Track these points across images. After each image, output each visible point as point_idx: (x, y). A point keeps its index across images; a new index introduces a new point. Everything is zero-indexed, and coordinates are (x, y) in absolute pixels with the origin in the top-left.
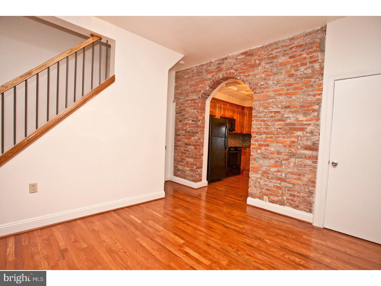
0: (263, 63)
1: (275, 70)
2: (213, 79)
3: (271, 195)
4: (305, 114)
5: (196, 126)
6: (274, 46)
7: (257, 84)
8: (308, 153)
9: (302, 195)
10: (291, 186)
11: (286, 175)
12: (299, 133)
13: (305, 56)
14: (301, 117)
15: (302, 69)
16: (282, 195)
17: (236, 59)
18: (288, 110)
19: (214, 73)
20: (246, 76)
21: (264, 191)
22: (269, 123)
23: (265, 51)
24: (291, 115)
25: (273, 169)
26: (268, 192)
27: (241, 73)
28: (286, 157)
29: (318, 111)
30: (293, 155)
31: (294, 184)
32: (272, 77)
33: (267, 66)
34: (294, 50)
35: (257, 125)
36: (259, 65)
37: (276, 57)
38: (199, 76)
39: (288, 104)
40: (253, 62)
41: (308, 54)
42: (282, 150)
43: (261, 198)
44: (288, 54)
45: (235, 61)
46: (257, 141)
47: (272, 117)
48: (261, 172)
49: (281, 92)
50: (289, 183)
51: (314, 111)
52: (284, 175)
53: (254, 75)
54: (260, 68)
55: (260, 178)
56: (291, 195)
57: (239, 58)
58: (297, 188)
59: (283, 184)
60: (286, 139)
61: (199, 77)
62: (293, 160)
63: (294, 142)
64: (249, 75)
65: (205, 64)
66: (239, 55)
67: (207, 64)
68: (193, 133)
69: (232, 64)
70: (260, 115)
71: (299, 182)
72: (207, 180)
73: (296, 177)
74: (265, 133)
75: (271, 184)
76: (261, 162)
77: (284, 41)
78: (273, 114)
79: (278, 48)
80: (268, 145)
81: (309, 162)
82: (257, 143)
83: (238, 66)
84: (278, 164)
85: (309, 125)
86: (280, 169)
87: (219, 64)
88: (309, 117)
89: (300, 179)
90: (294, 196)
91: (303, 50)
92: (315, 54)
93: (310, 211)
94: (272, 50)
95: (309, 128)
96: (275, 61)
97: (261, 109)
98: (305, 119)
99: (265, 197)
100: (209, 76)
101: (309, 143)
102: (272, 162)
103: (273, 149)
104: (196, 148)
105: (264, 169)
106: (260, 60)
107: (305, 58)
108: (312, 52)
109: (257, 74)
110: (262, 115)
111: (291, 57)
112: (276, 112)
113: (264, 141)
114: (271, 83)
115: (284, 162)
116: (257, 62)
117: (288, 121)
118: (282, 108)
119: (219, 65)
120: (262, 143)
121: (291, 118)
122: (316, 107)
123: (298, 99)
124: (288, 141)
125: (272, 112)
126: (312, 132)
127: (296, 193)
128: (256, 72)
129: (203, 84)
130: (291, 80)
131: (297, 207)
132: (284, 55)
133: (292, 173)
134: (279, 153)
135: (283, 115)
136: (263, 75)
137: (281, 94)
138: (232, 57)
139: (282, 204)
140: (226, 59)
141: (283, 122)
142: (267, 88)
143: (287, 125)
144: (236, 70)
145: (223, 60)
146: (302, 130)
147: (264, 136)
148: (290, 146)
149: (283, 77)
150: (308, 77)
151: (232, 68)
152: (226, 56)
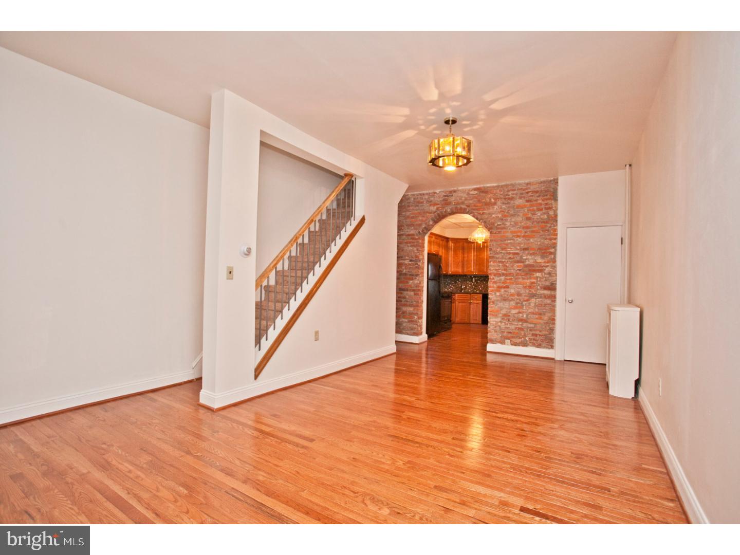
0: (499, 203)
1: (512, 212)
2: (439, 212)
3: (513, 337)
4: (542, 257)
5: (416, 267)
6: (510, 188)
7: (493, 224)
8: (546, 292)
9: (543, 333)
10: (532, 325)
11: (527, 315)
12: (538, 274)
13: (540, 201)
14: (539, 260)
15: (539, 213)
16: (525, 336)
17: (468, 194)
18: (527, 252)
19: (438, 206)
20: (480, 214)
21: (505, 334)
22: (507, 265)
23: (500, 191)
24: (529, 257)
25: (514, 311)
26: (510, 335)
27: (474, 209)
28: (526, 298)
29: (554, 254)
30: (533, 296)
31: (535, 324)
32: (509, 218)
33: (504, 206)
34: (530, 194)
35: (494, 266)
36: (495, 204)
37: (512, 199)
38: (418, 206)
39: (526, 246)
40: (488, 200)
41: (543, 201)
42: (522, 291)
43: (502, 342)
44: (524, 197)
45: (466, 196)
46: (495, 283)
47: (510, 258)
48: (501, 315)
49: (519, 234)
50: (530, 323)
51: (551, 253)
52: (525, 316)
53: (489, 214)
54: (496, 207)
55: (500, 322)
56: (533, 335)
57: (471, 193)
58: (538, 327)
59: (525, 325)
60: (526, 281)
61: (417, 208)
62: (533, 300)
63: (533, 283)
64: (483, 213)
65: (427, 194)
66: (472, 191)
67: (430, 193)
68: (413, 275)
69: (463, 199)
70: (497, 256)
71: (540, 321)
72: (427, 333)
73: (537, 316)
74: (503, 274)
75: (513, 327)
76: (501, 304)
77: (520, 184)
78: (511, 256)
79: (515, 190)
80: (507, 287)
81: (548, 301)
82: (495, 286)
83: (471, 202)
84: (519, 305)
85: (547, 266)
86: (521, 310)
87: (445, 196)
88: (546, 260)
89: (541, 318)
90: (536, 335)
91: (539, 196)
92: (549, 202)
93: (552, 347)
94: (509, 191)
95: (547, 270)
96: (512, 202)
97: (498, 250)
98: (543, 261)
99: (507, 341)
100: (433, 209)
101: (547, 284)
102: (513, 303)
103: (513, 291)
104: (415, 294)
105: (504, 312)
106: (495, 199)
107: (541, 204)
108: (547, 199)
109: (493, 214)
110: (500, 256)
111: (528, 201)
112: (514, 254)
113: (503, 283)
114: (508, 224)
115: (524, 303)
116: (493, 200)
117: (527, 262)
118: (521, 249)
119: (446, 198)
120: (501, 285)
121: (530, 260)
122: (552, 250)
123: (535, 242)
124: (528, 282)
125: (510, 253)
126: (549, 274)
127: (538, 332)
128: (491, 211)
129: (424, 217)
130: (529, 223)
131: (539, 346)
132: (520, 198)
133: (533, 313)
134: (519, 294)
135: (521, 257)
136: (500, 216)
137: (518, 236)
138: (463, 191)
139: (524, 344)
140: (455, 191)
141: (522, 264)
142: (504, 228)
143: (526, 266)
144: (468, 206)
145: (451, 192)
146: (541, 271)
147: (503, 278)
148: (530, 287)
149: (520, 219)
150: (544, 222)
151: (463, 203)
152: (455, 188)
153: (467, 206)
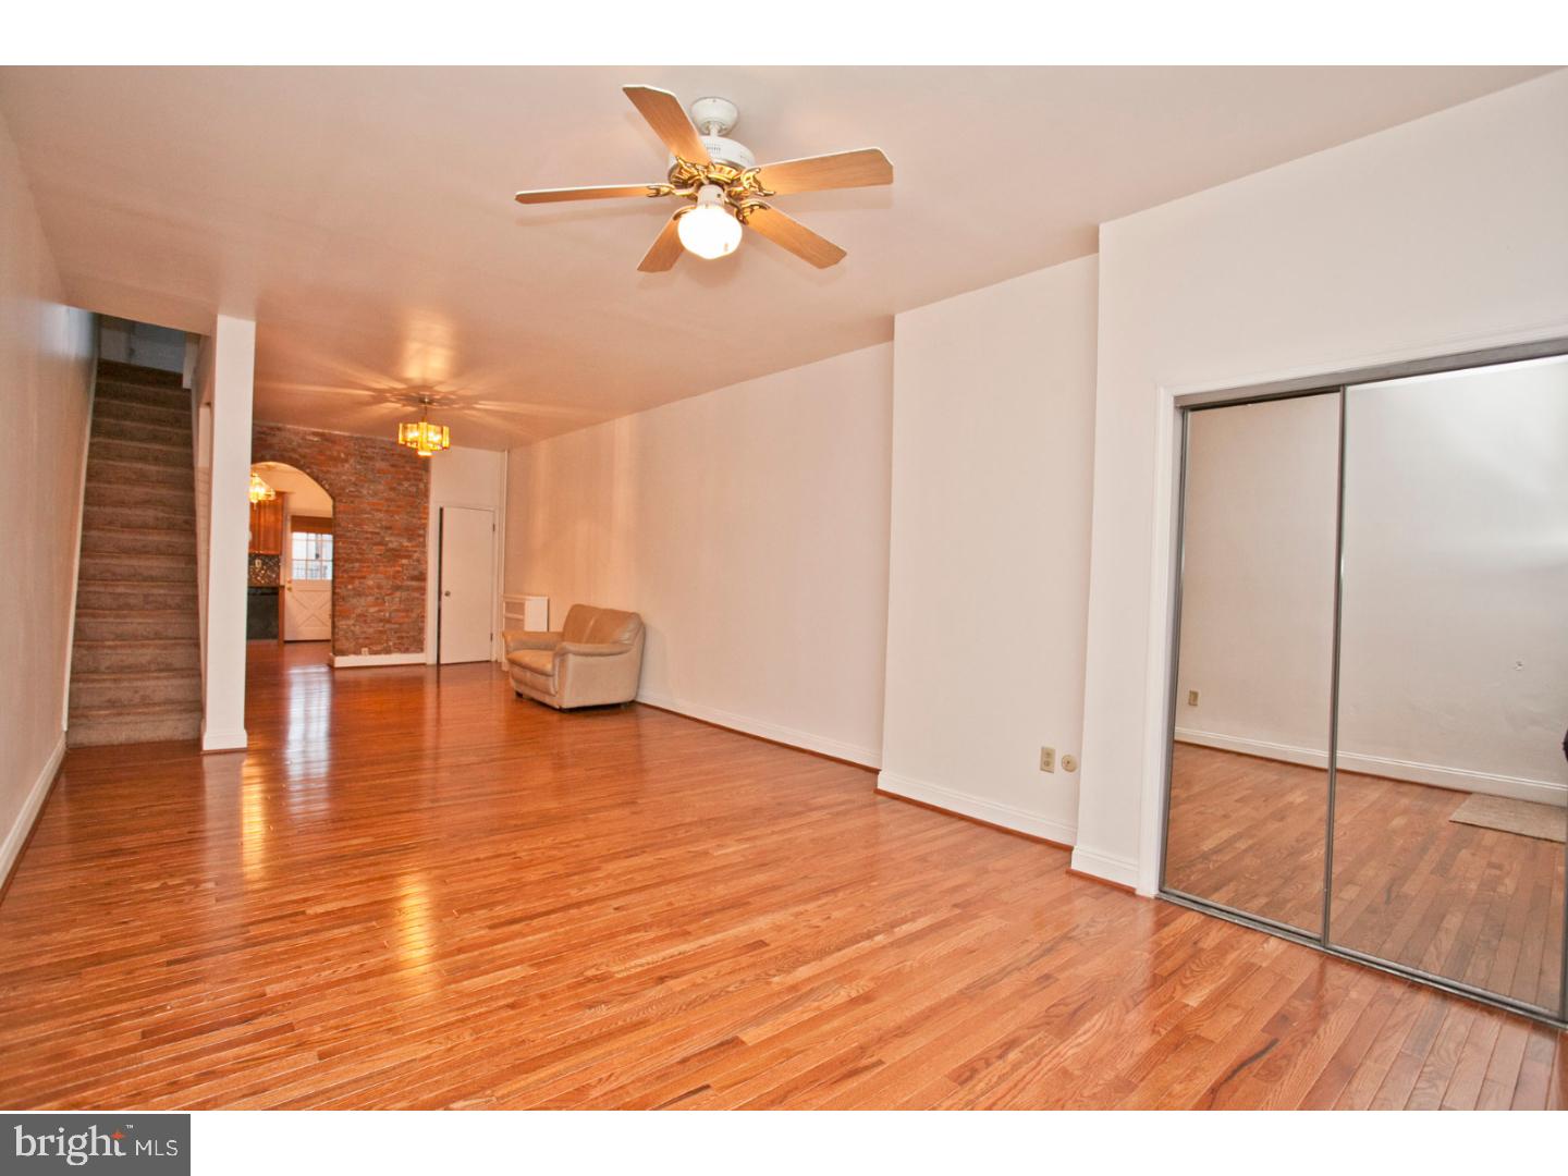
0: (352, 461)
1: (371, 476)
3: (371, 644)
4: (410, 540)
6: (369, 443)
7: (343, 489)
8: (414, 583)
9: (412, 634)
10: (397, 626)
11: (390, 614)
12: (404, 561)
13: (408, 469)
14: (406, 544)
15: (406, 484)
16: (387, 641)
17: (304, 439)
18: (390, 532)
20: (322, 471)
21: (361, 641)
22: (364, 547)
23: (355, 444)
24: (393, 539)
25: (372, 610)
26: (367, 642)
28: (389, 592)
29: (424, 536)
30: (398, 588)
31: (400, 624)
32: (366, 485)
33: (358, 467)
34: (395, 457)
35: (345, 548)
36: (346, 461)
37: (371, 458)
39: (388, 525)
40: (335, 454)
41: (412, 468)
42: (384, 582)
43: (357, 652)
44: (388, 460)
45: (301, 441)
46: (345, 571)
47: (367, 539)
48: (354, 615)
49: (380, 507)
50: (395, 623)
51: (420, 536)
52: (387, 615)
53: (337, 474)
54: (347, 466)
55: (354, 625)
56: (399, 638)
57: (311, 438)
58: (405, 627)
59: (388, 626)
60: (389, 569)
62: (398, 594)
63: (398, 572)
64: (328, 472)
66: (310, 435)
69: (295, 444)
70: (349, 534)
71: (406, 620)
73: (403, 614)
74: (357, 560)
75: (371, 630)
76: (354, 601)
77: (383, 441)
78: (369, 536)
79: (375, 448)
80: (364, 578)
81: (416, 595)
82: (345, 576)
83: (307, 451)
84: (380, 602)
85: (415, 552)
86: (381, 608)
88: (414, 543)
89: (407, 617)
90: (402, 638)
91: (407, 462)
92: (420, 472)
93: (422, 650)
94: (367, 447)
95: (416, 555)
96: (371, 463)
97: (350, 526)
98: (409, 544)
99: (365, 650)
101: (416, 573)
102: (371, 599)
103: (371, 583)
105: (358, 611)
106: (347, 455)
107: (409, 473)
108: (416, 468)
109: (344, 474)
110: (353, 534)
111: (393, 466)
112: (372, 533)
113: (358, 571)
114: (365, 492)
115: (387, 598)
116: (342, 455)
117: (390, 545)
118: (381, 528)
120: (355, 574)
121: (394, 542)
122: (421, 532)
123: (400, 519)
124: (391, 570)
125: (367, 532)
126: (418, 561)
127: (404, 634)
128: (340, 469)
130: (393, 495)
131: (407, 651)
132: (382, 460)
133: (397, 610)
134: (379, 587)
135: (383, 537)
136: (353, 479)
137: (378, 510)
138: (296, 433)
139: (387, 651)
140: (279, 429)
141: (383, 548)
142: (357, 497)
143: (387, 551)
144: (304, 457)
146: (408, 557)
147: (357, 565)
148: (395, 578)
149: (381, 487)
150: (413, 496)
151: (294, 450)
152: (280, 425)
153: (300, 455)
